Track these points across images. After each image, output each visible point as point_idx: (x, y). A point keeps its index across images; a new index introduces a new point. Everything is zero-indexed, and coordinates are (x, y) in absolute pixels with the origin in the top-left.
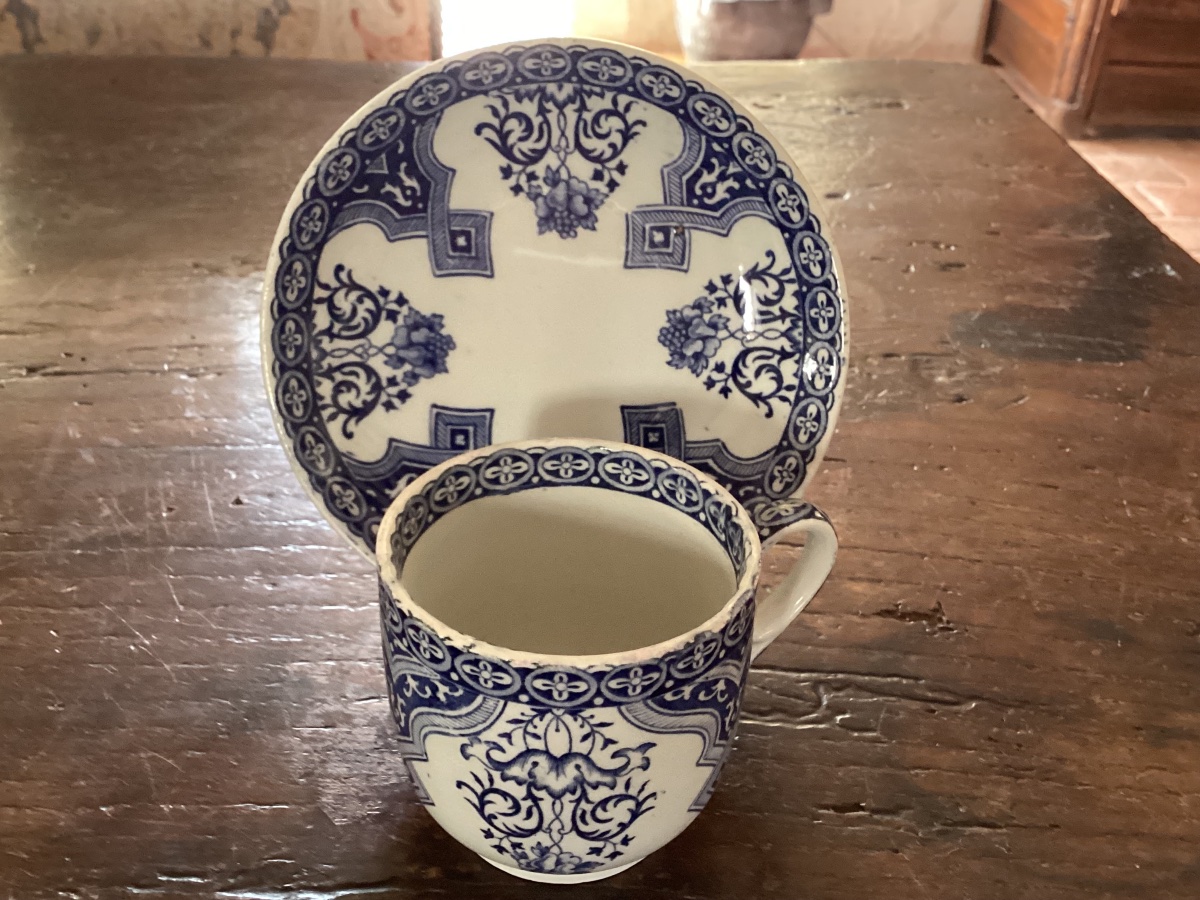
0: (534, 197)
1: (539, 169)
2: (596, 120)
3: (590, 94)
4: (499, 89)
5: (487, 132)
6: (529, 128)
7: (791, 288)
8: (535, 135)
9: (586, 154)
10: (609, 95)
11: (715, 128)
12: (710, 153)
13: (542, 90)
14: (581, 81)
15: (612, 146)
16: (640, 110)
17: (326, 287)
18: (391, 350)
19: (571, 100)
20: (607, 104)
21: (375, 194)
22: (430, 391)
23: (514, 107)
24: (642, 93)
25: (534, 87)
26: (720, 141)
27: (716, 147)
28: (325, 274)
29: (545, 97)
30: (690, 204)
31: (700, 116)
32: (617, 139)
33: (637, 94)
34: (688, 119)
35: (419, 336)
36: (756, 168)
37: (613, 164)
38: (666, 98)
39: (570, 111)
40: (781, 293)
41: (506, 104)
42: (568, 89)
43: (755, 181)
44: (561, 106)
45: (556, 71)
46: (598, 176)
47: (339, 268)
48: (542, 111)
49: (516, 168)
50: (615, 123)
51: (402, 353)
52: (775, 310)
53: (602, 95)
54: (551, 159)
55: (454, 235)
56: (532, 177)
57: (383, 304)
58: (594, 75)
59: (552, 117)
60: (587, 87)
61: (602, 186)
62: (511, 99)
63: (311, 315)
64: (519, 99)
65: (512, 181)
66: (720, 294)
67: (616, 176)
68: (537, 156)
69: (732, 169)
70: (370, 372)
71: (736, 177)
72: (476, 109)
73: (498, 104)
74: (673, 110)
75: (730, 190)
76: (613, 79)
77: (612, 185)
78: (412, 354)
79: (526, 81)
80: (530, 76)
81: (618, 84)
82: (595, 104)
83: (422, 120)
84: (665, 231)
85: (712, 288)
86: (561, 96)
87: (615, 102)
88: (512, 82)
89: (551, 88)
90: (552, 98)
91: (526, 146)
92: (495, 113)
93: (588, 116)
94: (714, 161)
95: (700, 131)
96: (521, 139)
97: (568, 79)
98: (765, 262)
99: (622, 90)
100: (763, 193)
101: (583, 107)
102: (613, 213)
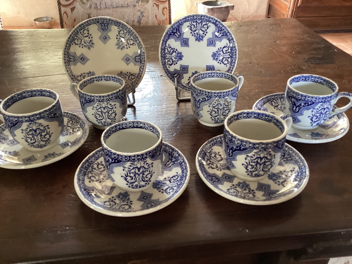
0: (195, 36)
1: (196, 32)
2: (204, 25)
3: (203, 22)
4: (191, 21)
5: (189, 27)
6: (195, 27)
7: (230, 48)
8: (195, 28)
9: (202, 30)
10: (205, 22)
11: (220, 26)
12: (219, 30)
13: (197, 21)
14: (202, 20)
15: (205, 29)
16: (210, 24)
17: (167, 47)
18: (175, 57)
19: (200, 23)
20: (205, 23)
21: (174, 35)
22: (180, 63)
23: (193, 23)
24: (210, 22)
25: (195, 21)
26: (220, 28)
27: (220, 29)
28: (167, 45)
29: (197, 22)
30: (216, 37)
31: (218, 25)
32: (206, 28)
33: (209, 22)
34: (216, 25)
35: (179, 55)
36: (225, 32)
37: (206, 32)
38: (213, 22)
39: (200, 24)
40: (228, 49)
41: (192, 23)
42: (200, 21)
43: (225, 34)
44: (199, 24)
45: (199, 18)
46: (203, 34)
47: (169, 45)
48: (196, 24)
49: (193, 32)
50: (206, 26)
51: (176, 57)
52: (228, 52)
53: (204, 22)
54: (197, 31)
55: (184, 41)
56: (195, 33)
57: (174, 50)
58: (204, 19)
59: (198, 25)
60: (203, 21)
61: (204, 35)
62: (192, 22)
63: (165, 51)
64: (193, 22)
65: (192, 34)
66: (220, 50)
67: (206, 34)
68: (195, 30)
69: (222, 32)
70: (172, 59)
71: (223, 33)
72: (188, 24)
73: (191, 23)
74: (214, 24)
75: (221, 35)
76: (206, 20)
77: (205, 35)
78: (178, 57)
79: (195, 20)
80: (195, 19)
81: (207, 20)
82: (204, 23)
83: (181, 25)
84: (213, 41)
85: (219, 49)
86: (199, 22)
87: (206, 23)
88: (193, 20)
89: (198, 21)
90: (198, 22)
91: (194, 29)
92: (190, 24)
93: (202, 25)
94: (219, 31)
95: (218, 27)
96: (194, 28)
97: (200, 20)
98: (226, 45)
99: (207, 21)
100: (226, 35)
101: (202, 24)
102: (205, 39)
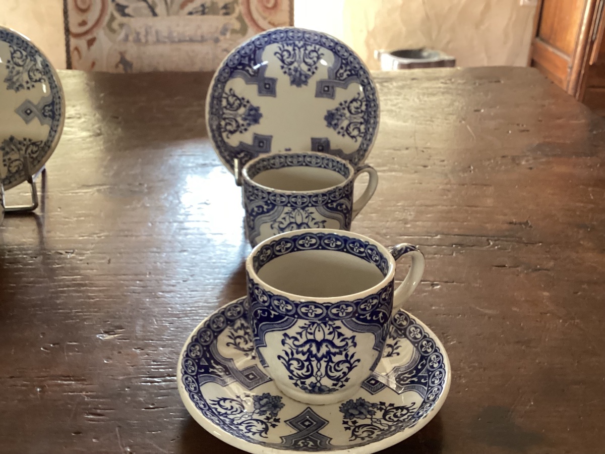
0: (290, 75)
1: (292, 67)
2: (309, 53)
3: (308, 45)
4: (282, 41)
5: (278, 55)
6: (290, 55)
7: (364, 103)
8: (292, 57)
9: (306, 63)
10: (313, 45)
11: (343, 55)
12: (342, 63)
13: (294, 43)
14: (306, 41)
15: (314, 61)
16: (323, 50)
17: (226, 94)
18: (243, 116)
19: (302, 47)
20: (312, 48)
21: (243, 69)
22: (255, 129)
23: (286, 48)
24: (322, 45)
25: (291, 42)
26: (344, 59)
27: (344, 61)
28: (227, 90)
29: (295, 45)
30: (336, 79)
31: (339, 51)
32: (315, 59)
33: (321, 45)
34: (336, 53)
35: (252, 112)
36: (355, 67)
37: (314, 67)
38: (330, 46)
39: (302, 50)
40: (361, 105)
41: (283, 47)
42: (302, 43)
43: (355, 71)
44: (299, 48)
45: (298, 37)
46: (309, 70)
47: (231, 90)
48: (294, 50)
49: (285, 66)
50: (315, 54)
51: (247, 117)
52: (359, 110)
53: (311, 45)
54: (296, 64)
55: (265, 84)
56: (290, 69)
57: (242, 102)
58: (309, 39)
59: (297, 52)
60: (307, 43)
61: (310, 73)
62: (285, 45)
63: (221, 101)
64: (287, 45)
65: (284, 70)
66: (344, 106)
67: (315, 70)
68: (292, 63)
69: (348, 68)
70: (237, 121)
71: (350, 71)
72: (274, 47)
73: (281, 46)
74: (331, 50)
75: (347, 75)
76: (315, 40)
77: (313, 73)
78: (249, 118)
79: (290, 40)
80: (291, 38)
81: (316, 42)
82: (309, 48)
83: (259, 48)
84: (328, 87)
85: (341, 104)
86: (300, 45)
87: (315, 48)
88: (286, 40)
89: (297, 43)
90: (297, 46)
91: (289, 60)
92: (280, 49)
93: (307, 52)
94: (343, 66)
95: (339, 56)
96: (288, 58)
97: (302, 40)
98: (357, 96)
99: (317, 44)
100: (357, 75)
101: (306, 49)
102: (313, 82)
